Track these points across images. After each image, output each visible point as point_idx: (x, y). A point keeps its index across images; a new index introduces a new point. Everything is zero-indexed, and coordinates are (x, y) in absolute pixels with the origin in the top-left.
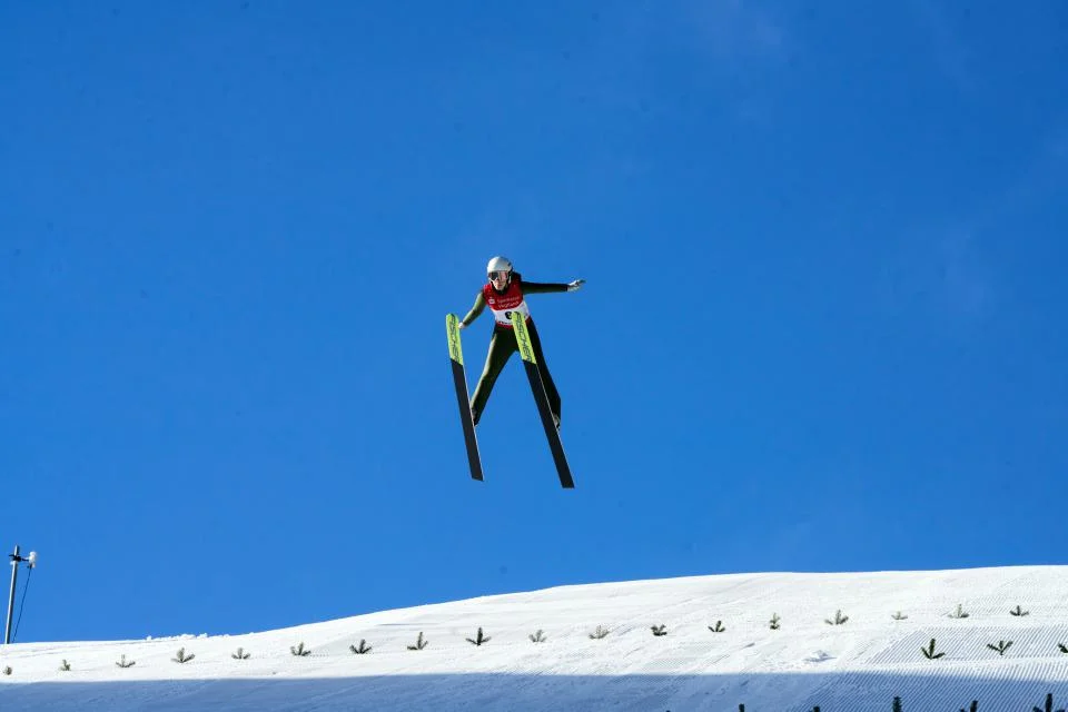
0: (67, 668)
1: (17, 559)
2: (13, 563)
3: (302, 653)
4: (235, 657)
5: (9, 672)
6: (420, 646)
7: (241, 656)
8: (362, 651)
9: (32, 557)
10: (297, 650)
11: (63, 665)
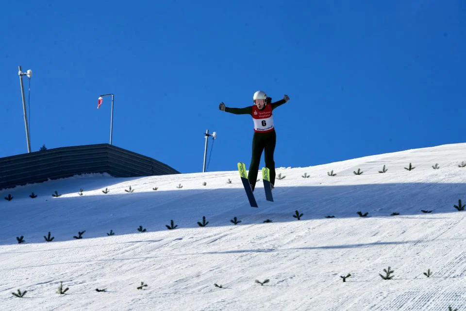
0: (230, 182)
1: (208, 135)
2: (206, 137)
3: (332, 175)
4: (303, 177)
5: (205, 184)
6: (384, 171)
7: (306, 176)
8: (359, 174)
9: (214, 134)
10: (330, 174)
11: (228, 181)
